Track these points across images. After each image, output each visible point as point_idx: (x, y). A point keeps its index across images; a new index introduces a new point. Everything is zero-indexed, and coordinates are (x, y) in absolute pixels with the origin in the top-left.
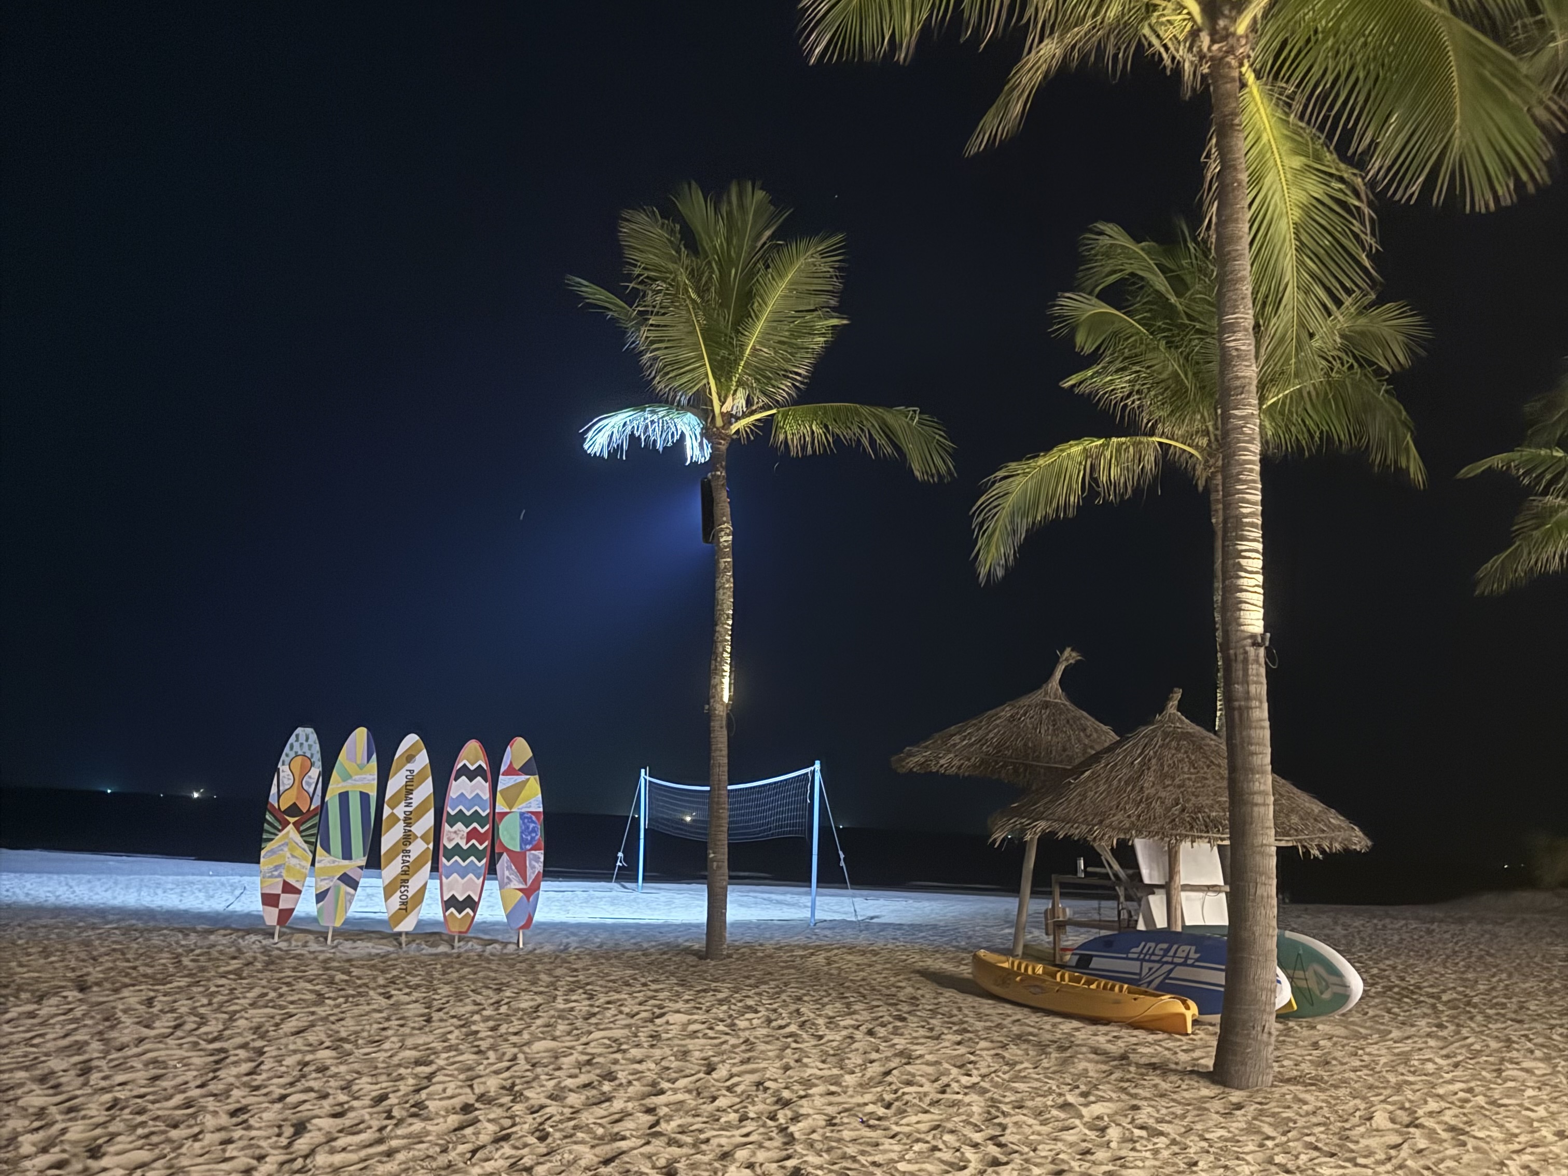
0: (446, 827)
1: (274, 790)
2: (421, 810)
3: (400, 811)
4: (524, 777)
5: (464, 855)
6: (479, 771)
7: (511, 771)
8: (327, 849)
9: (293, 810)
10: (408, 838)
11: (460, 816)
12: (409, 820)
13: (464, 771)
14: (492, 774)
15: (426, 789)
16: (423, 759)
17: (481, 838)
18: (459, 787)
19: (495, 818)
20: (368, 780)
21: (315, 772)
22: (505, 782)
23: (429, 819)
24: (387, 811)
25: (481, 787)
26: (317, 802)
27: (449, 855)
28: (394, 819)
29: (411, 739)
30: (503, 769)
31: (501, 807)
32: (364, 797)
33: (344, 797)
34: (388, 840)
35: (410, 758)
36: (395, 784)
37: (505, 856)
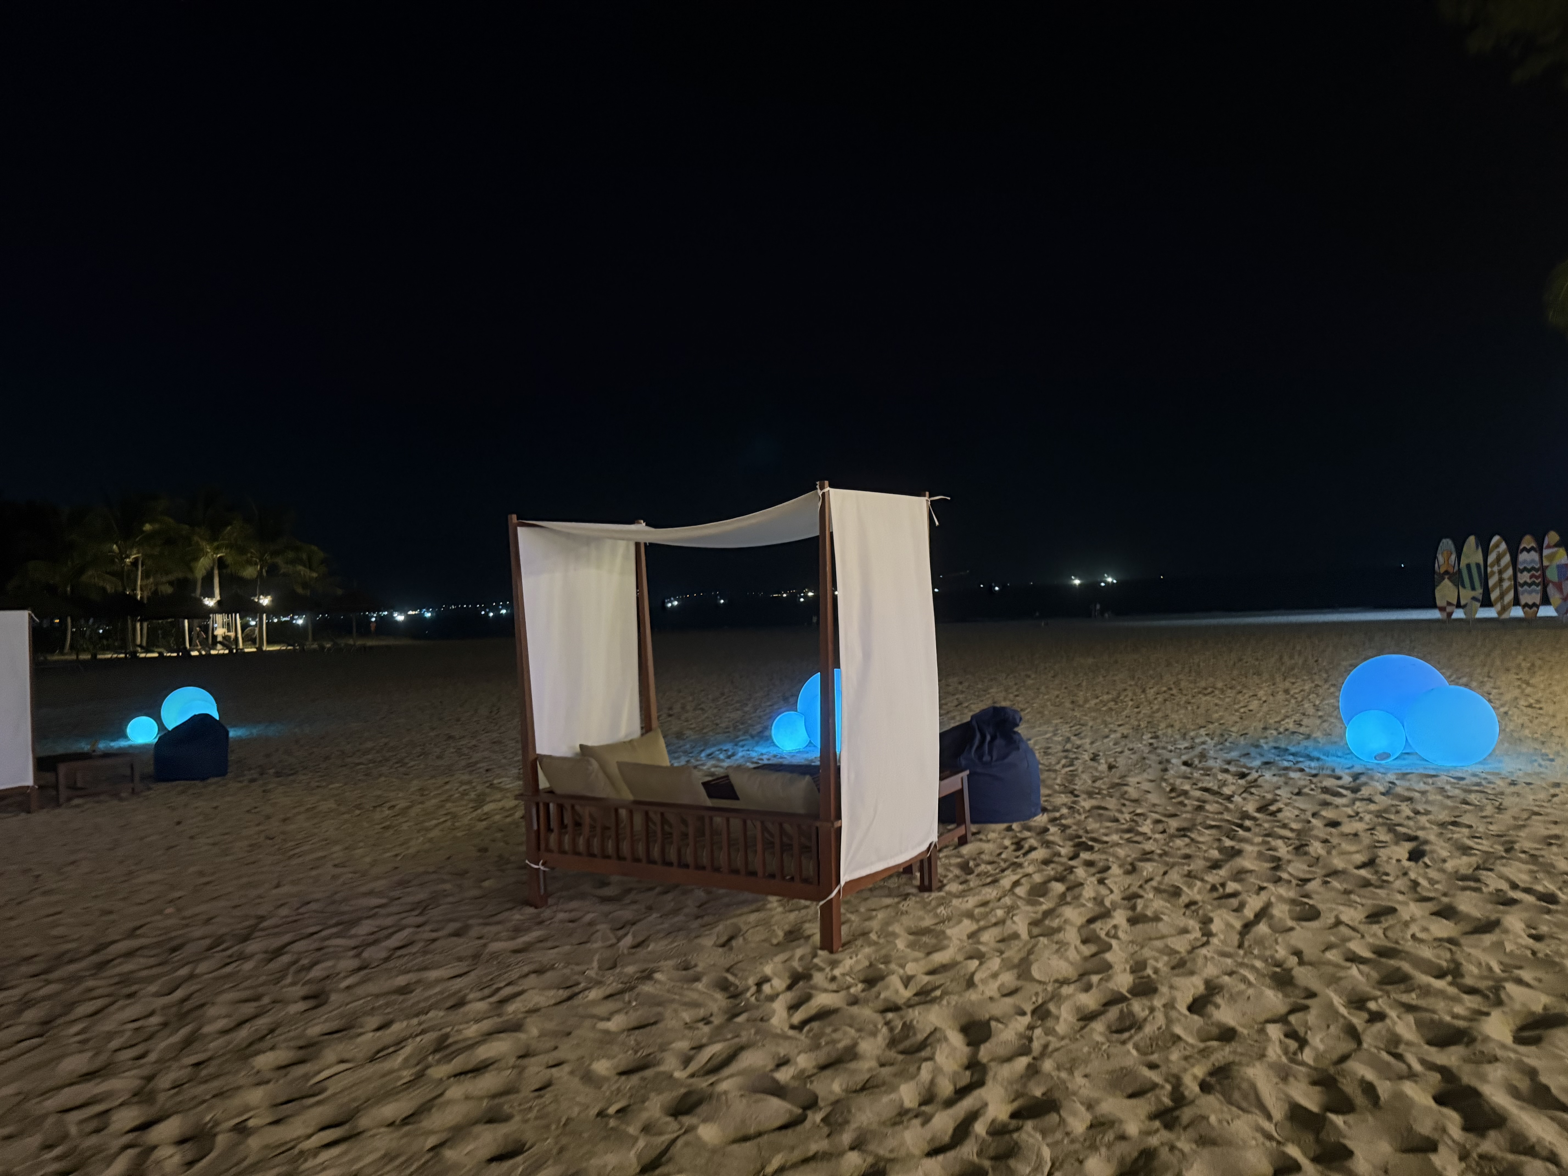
0: (1519, 575)
1: (1436, 565)
2: (1506, 568)
3: (1496, 569)
4: (1556, 549)
5: (1530, 585)
6: (1532, 549)
7: (1549, 547)
8: (1464, 587)
9: (1446, 572)
10: (1501, 580)
11: (1525, 569)
12: (1500, 572)
13: (1525, 549)
14: (1540, 549)
15: (1507, 558)
16: (1503, 546)
17: (1537, 578)
18: (1523, 557)
19: (1543, 569)
20: (1479, 558)
21: (1453, 557)
22: (1546, 552)
23: (1510, 572)
24: (1489, 570)
25: (1534, 555)
26: (1456, 568)
27: (1522, 585)
28: (1493, 573)
29: (1496, 538)
30: (1545, 546)
31: (1545, 563)
32: (1478, 565)
33: (1468, 566)
34: (1492, 582)
35: (1497, 545)
36: (1491, 558)
37: (1551, 585)
